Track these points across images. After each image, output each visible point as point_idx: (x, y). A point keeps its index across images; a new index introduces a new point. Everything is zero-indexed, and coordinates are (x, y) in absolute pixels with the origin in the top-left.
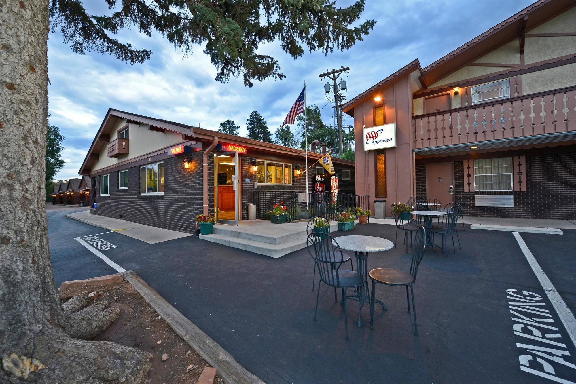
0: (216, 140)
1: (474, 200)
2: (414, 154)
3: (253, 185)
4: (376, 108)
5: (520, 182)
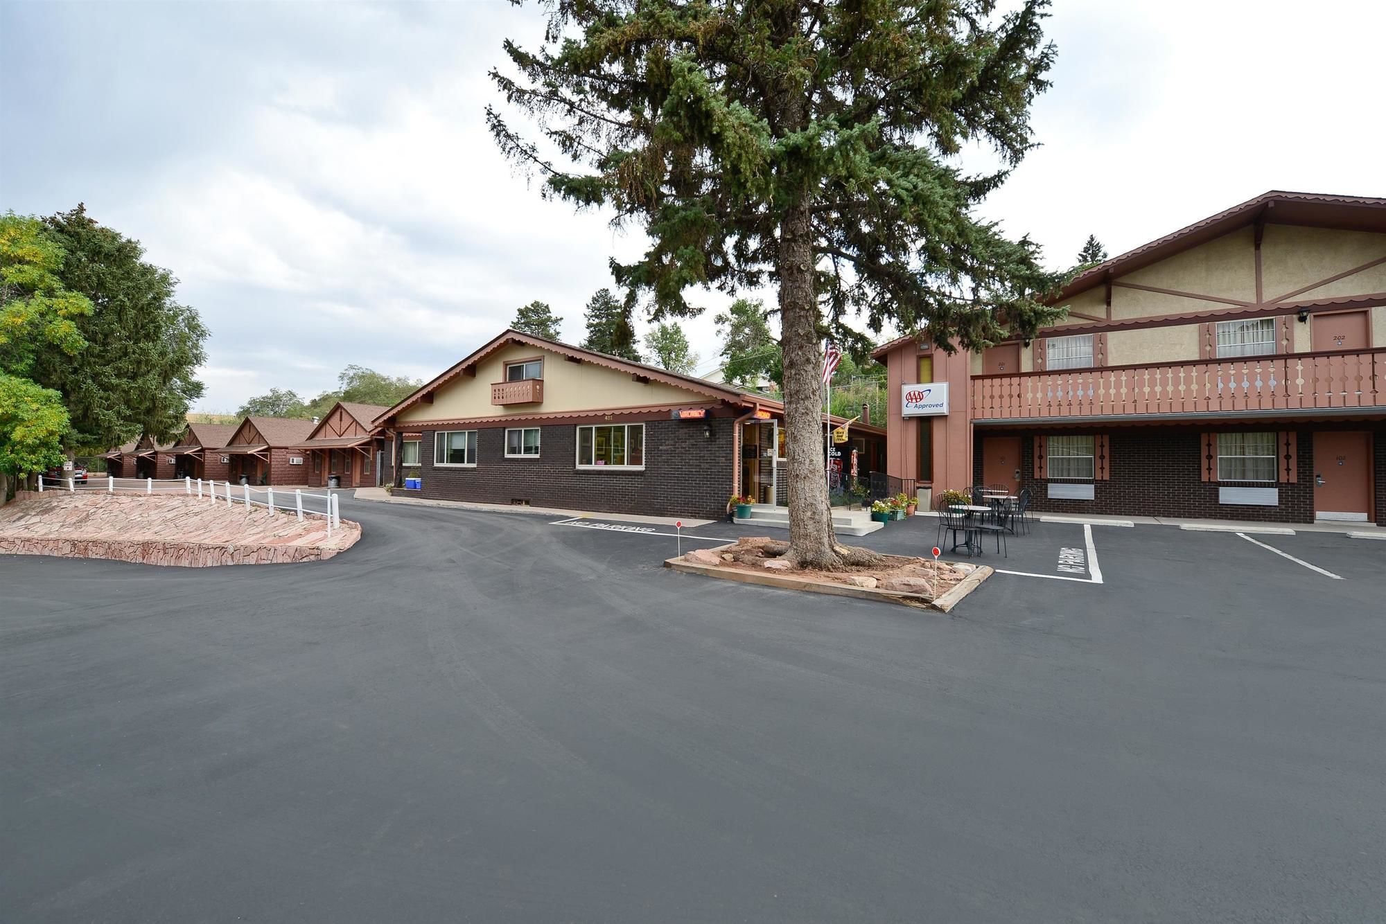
0: (757, 406)
1: (1046, 489)
2: (972, 425)
4: (920, 358)
5: (1102, 468)
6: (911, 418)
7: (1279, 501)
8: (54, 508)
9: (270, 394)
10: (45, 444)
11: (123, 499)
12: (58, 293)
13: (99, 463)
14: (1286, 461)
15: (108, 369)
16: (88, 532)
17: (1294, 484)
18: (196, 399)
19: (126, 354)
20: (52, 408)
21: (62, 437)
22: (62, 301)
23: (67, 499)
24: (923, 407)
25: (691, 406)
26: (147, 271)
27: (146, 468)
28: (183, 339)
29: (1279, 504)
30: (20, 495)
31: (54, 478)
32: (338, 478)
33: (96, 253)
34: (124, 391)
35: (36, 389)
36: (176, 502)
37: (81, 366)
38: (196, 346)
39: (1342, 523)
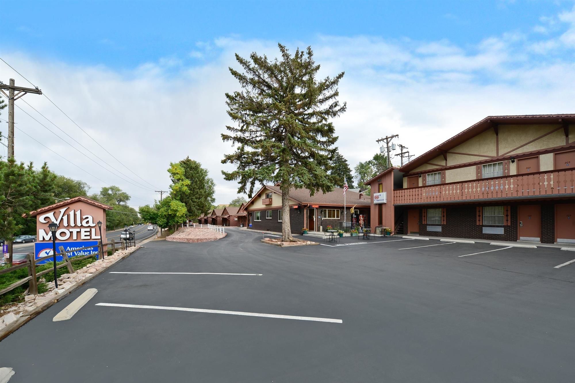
0: (309, 205)
1: (427, 228)
2: (394, 206)
3: (322, 219)
4: (379, 184)
5: (444, 220)
6: (376, 204)
7: (504, 233)
8: (184, 231)
9: (237, 198)
10: (182, 216)
11: (197, 229)
12: (184, 180)
13: (197, 220)
14: (506, 217)
15: (194, 197)
16: (190, 237)
17: (510, 226)
18: (214, 203)
19: (197, 193)
20: (183, 207)
21: (186, 214)
22: (185, 182)
23: (187, 229)
24: (379, 200)
25: (295, 205)
26: (202, 170)
27: (206, 222)
28: (210, 187)
29: (504, 234)
30: (179, 228)
31: (185, 224)
32: (243, 224)
33: (191, 168)
34: (197, 202)
35: (181, 203)
36: (206, 230)
37: (189, 197)
38: (213, 189)
39: (529, 242)
